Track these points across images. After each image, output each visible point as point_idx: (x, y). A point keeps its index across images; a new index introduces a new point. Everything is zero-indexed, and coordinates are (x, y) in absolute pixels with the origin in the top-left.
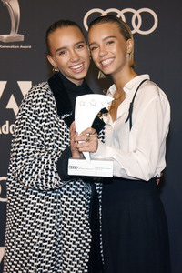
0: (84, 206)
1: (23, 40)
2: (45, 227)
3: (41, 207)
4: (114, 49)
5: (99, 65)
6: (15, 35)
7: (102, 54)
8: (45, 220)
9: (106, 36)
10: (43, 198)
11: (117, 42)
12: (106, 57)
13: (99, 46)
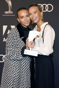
0: (29, 66)
1: (12, 13)
2: (16, 72)
3: (14, 66)
4: (36, 15)
5: (32, 20)
6: (10, 12)
7: (33, 16)
8: (16, 70)
9: (34, 11)
10: (15, 63)
11: (37, 13)
12: (34, 17)
13: (32, 14)
